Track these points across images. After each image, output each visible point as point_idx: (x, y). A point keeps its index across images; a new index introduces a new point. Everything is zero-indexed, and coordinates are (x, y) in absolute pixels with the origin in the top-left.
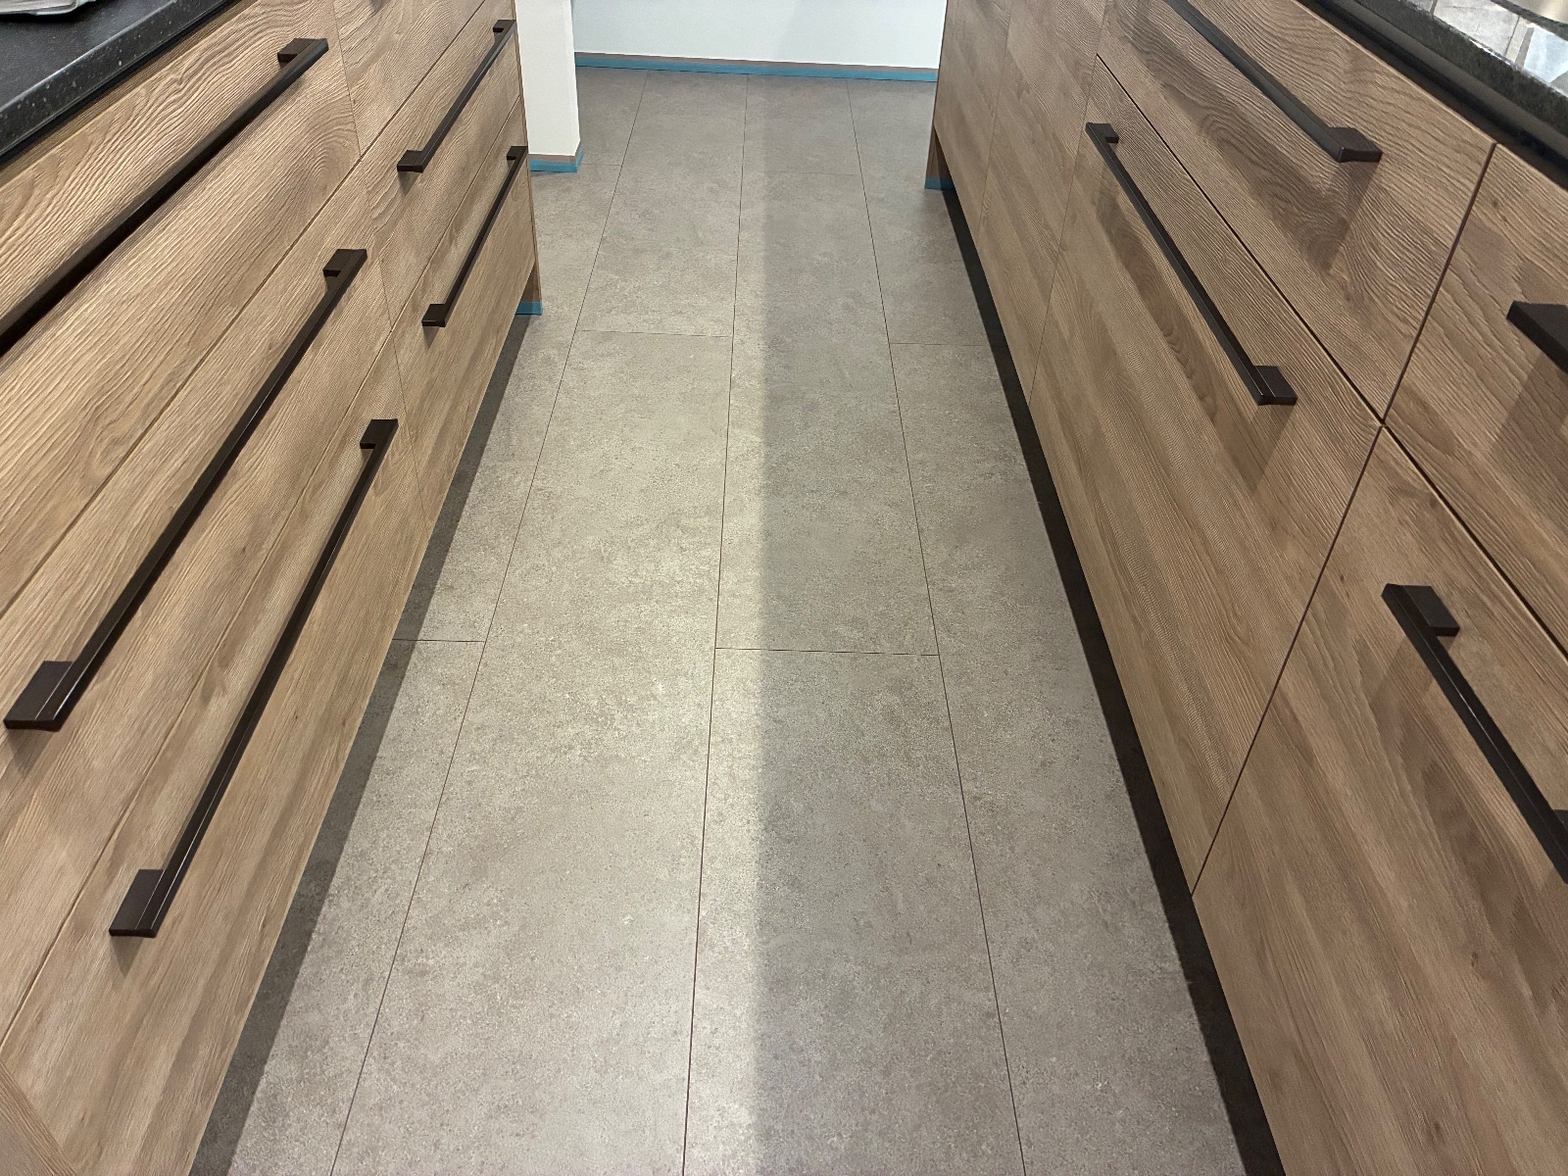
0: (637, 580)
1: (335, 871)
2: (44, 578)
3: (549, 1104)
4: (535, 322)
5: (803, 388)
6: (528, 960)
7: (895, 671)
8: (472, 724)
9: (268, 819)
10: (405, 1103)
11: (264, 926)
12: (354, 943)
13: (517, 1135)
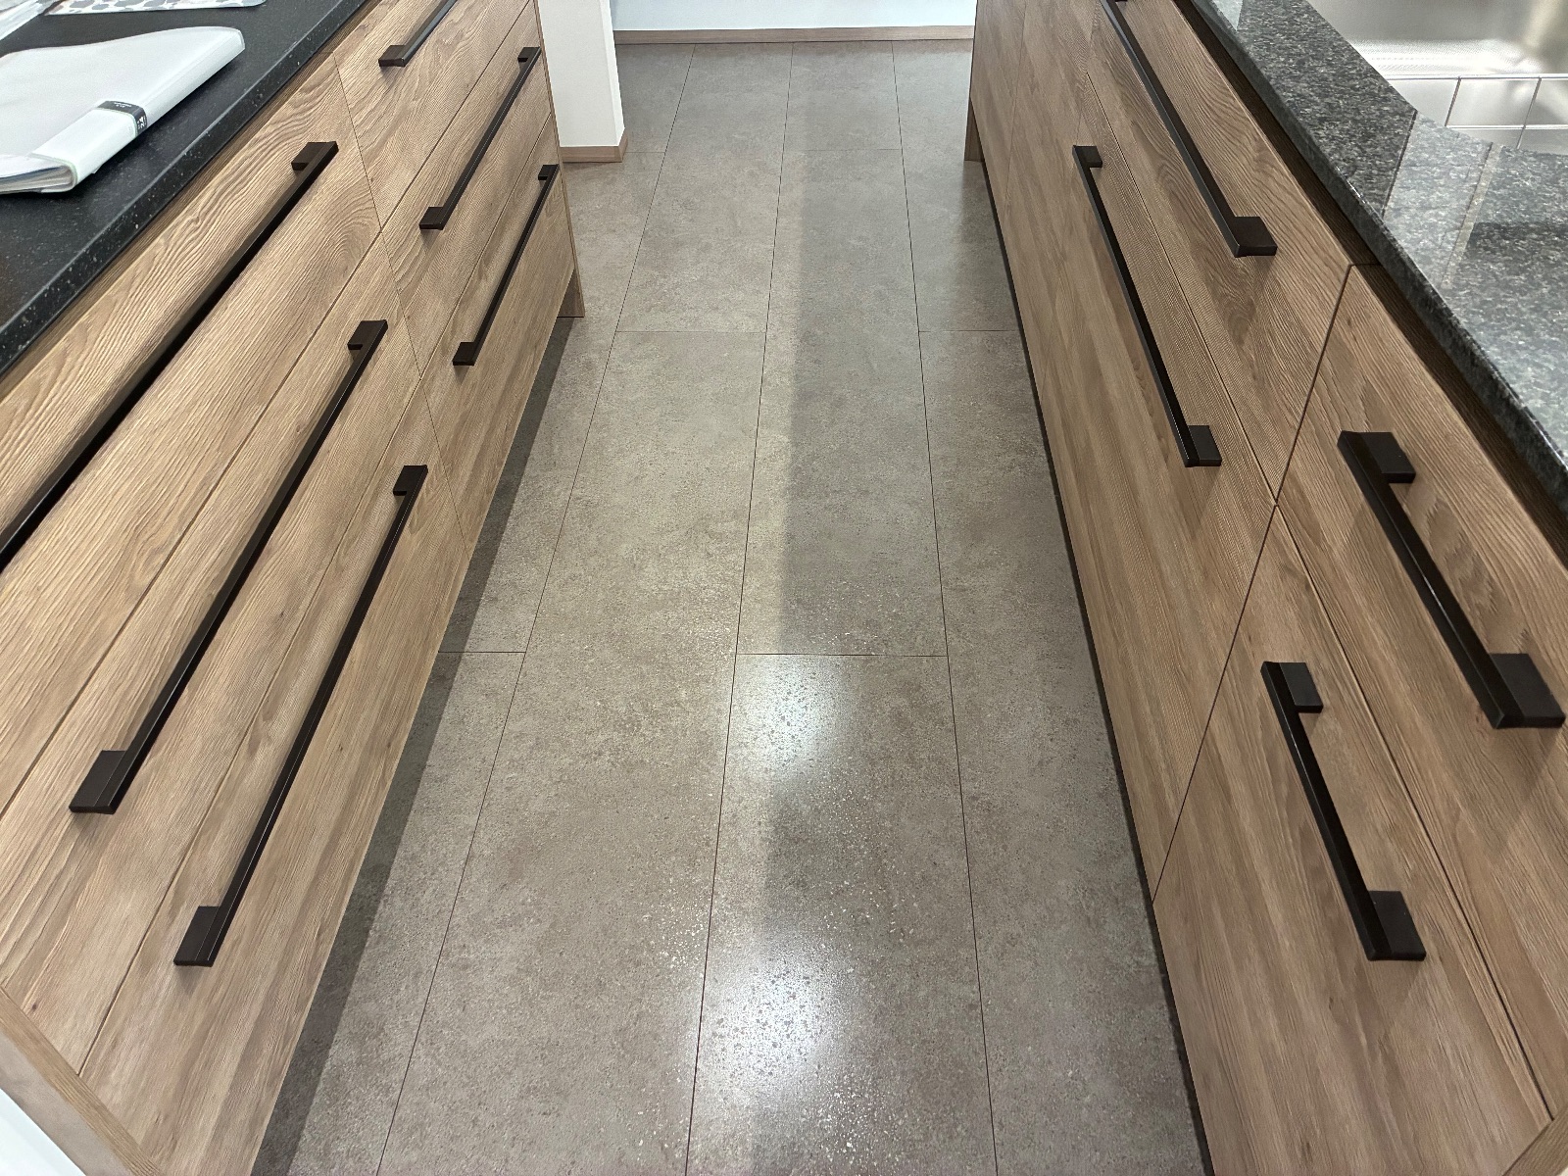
0: (665, 588)
1: (389, 873)
2: (98, 682)
3: (572, 1086)
4: (578, 324)
5: (831, 385)
6: (557, 955)
7: (904, 673)
8: (511, 732)
9: (318, 845)
10: (448, 1084)
11: (319, 935)
12: (405, 939)
13: (544, 1114)
